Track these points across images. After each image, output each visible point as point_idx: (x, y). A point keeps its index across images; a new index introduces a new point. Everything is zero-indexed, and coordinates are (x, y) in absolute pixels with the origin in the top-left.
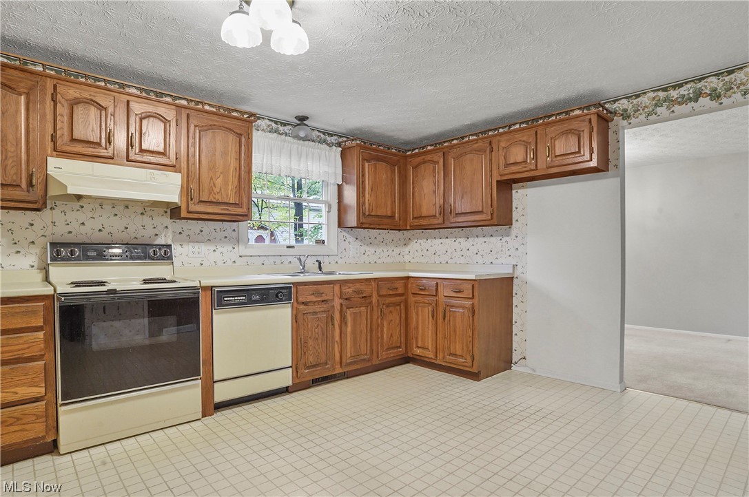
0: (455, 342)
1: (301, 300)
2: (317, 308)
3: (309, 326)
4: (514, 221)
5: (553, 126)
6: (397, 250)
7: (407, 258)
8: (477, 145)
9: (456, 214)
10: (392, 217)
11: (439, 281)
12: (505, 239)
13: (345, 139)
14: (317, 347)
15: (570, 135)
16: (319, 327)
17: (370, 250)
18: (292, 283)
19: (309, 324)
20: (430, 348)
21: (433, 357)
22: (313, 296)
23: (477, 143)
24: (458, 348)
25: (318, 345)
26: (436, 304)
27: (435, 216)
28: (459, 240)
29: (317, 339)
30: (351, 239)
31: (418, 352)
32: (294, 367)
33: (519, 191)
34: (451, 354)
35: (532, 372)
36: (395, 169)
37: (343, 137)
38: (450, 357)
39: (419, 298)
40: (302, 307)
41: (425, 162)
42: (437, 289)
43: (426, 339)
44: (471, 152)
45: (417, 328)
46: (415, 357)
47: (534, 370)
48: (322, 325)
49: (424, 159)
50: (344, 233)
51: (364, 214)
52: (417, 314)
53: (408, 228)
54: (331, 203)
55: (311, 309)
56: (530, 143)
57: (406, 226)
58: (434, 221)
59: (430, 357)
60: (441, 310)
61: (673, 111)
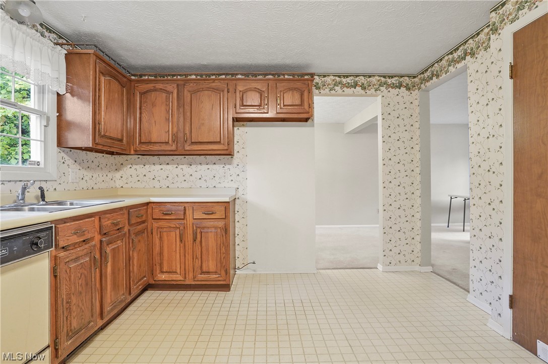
0: (208, 261)
1: (62, 244)
2: (80, 251)
3: (72, 278)
4: (235, 152)
5: (283, 83)
6: (110, 175)
7: (119, 183)
8: (214, 84)
9: (192, 143)
10: (121, 140)
11: (186, 205)
12: (227, 166)
13: (64, 42)
14: (80, 305)
15: (295, 92)
16: (83, 276)
17: (87, 174)
18: (52, 222)
19: (72, 276)
20: (178, 271)
21: (182, 279)
22: (75, 236)
23: (213, 82)
24: (211, 265)
25: (82, 301)
26: (184, 228)
27: (168, 143)
28: (181, 166)
29: (81, 293)
30: (70, 161)
31: (163, 277)
32: (52, 346)
33: (239, 128)
34: (203, 273)
35: (254, 273)
36: (123, 90)
37: (63, 38)
38: (202, 275)
39: (162, 223)
40: (62, 254)
41: (155, 90)
42: (185, 213)
43: (174, 263)
44: (208, 89)
45: (161, 253)
46: (157, 283)
47: (255, 271)
48: (86, 272)
49: (154, 87)
50: (63, 154)
51: (100, 134)
52: (161, 238)
53: (132, 152)
54: (50, 115)
55: (73, 254)
56: (264, 91)
57: (130, 151)
58: (168, 148)
59: (178, 279)
60: (190, 232)
61: (343, 91)
